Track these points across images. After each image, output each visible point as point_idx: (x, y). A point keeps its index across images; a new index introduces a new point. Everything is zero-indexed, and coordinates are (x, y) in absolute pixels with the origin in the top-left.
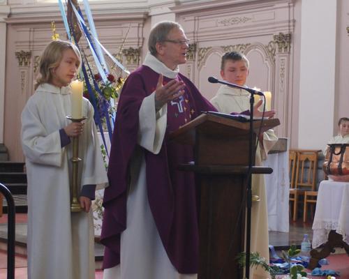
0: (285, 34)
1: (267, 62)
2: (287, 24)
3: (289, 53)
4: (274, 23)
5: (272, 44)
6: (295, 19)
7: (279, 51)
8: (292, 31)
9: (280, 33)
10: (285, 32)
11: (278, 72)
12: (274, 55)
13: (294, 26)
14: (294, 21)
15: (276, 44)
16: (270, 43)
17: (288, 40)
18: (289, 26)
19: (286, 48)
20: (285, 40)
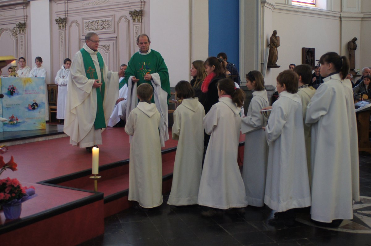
0: (22, 23)
1: (13, 38)
2: (23, 18)
3: (25, 33)
4: (16, 17)
5: (15, 28)
6: (27, 15)
7: (19, 32)
8: (26, 21)
9: (20, 23)
10: (22, 22)
11: (19, 43)
12: (17, 34)
13: (27, 19)
14: (27, 16)
15: (18, 28)
16: (14, 28)
17: (24, 27)
18: (24, 19)
19: (23, 30)
20: (22, 26)
